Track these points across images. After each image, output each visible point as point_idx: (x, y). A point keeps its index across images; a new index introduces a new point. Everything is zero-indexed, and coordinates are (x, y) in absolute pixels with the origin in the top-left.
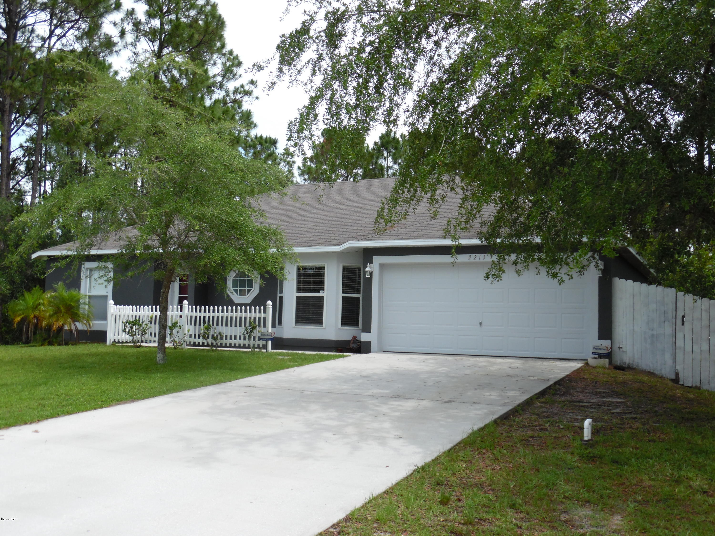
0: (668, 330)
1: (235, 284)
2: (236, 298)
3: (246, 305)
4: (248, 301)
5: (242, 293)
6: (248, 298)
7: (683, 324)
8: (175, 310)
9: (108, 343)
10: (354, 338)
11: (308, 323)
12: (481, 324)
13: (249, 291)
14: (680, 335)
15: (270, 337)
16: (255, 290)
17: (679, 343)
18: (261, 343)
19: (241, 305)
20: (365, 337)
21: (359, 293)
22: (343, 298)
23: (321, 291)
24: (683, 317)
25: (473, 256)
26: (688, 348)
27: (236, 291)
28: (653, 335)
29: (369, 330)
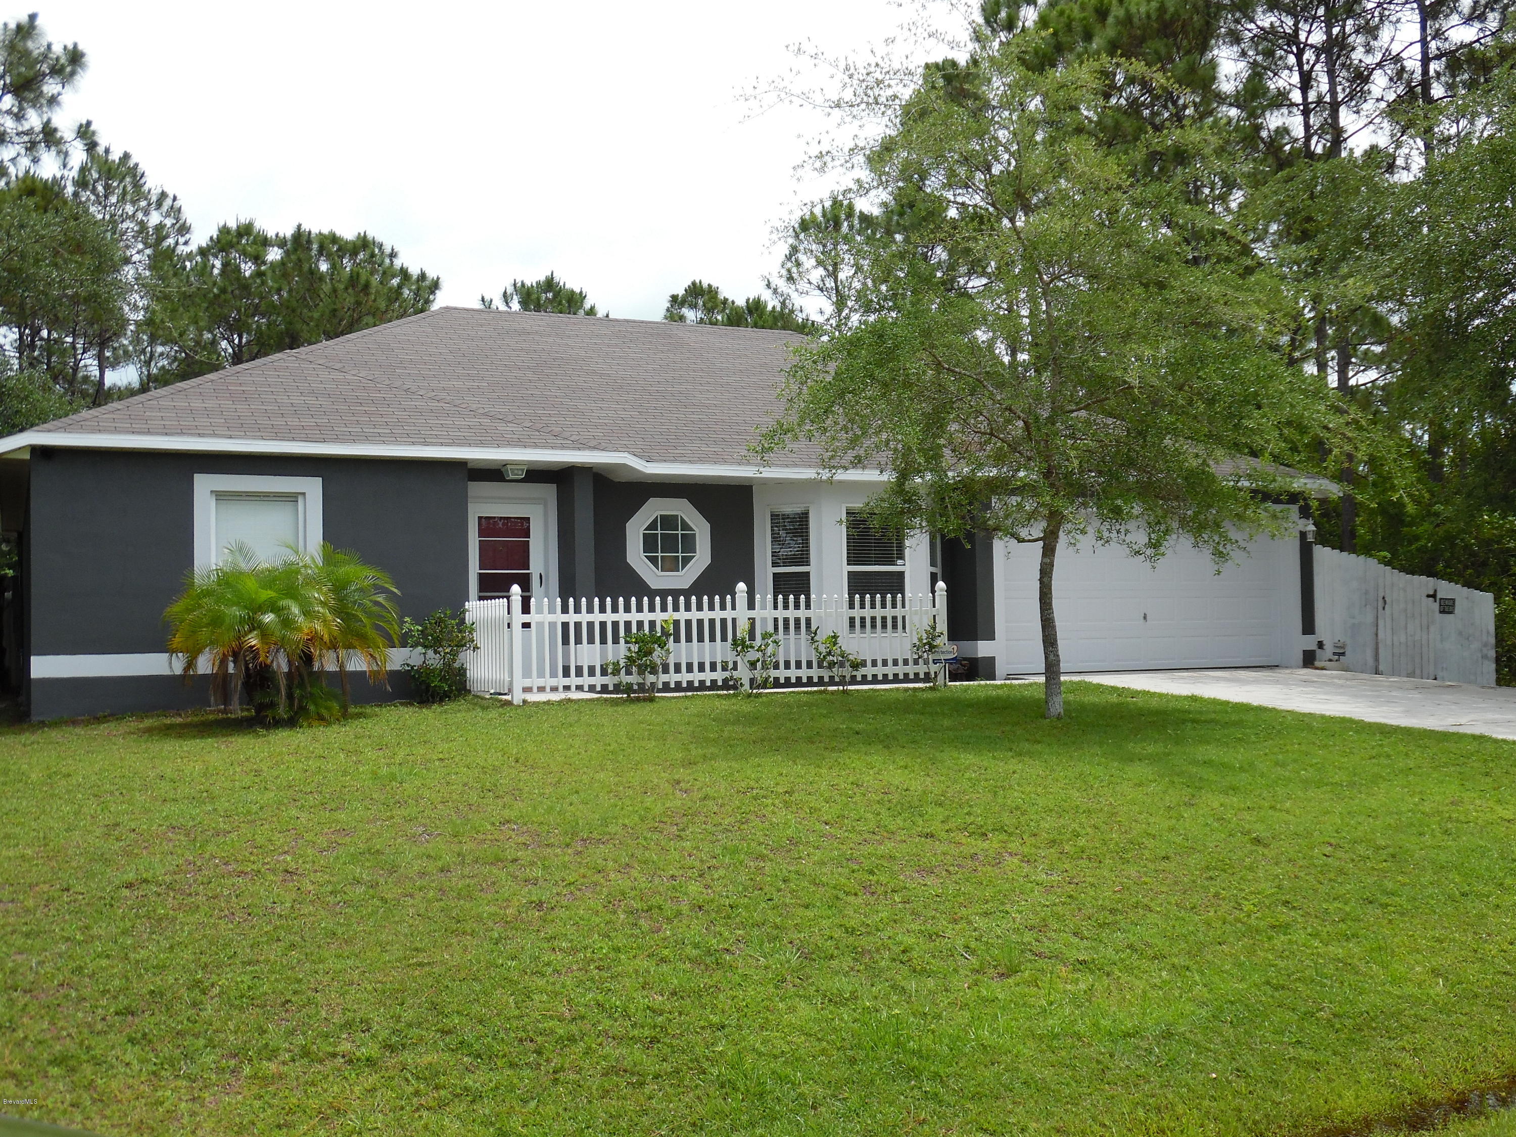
0: (1371, 615)
1: (649, 543)
3: (676, 593)
4: (687, 583)
6: (685, 578)
7: (1384, 608)
12: (1145, 616)
14: (1381, 622)
15: (952, 656)
16: (702, 558)
17: (1381, 635)
19: (664, 594)
20: (983, 649)
22: (931, 575)
23: (899, 562)
24: (1384, 598)
26: (1389, 642)
27: (654, 561)
28: (1354, 625)
29: (991, 636)
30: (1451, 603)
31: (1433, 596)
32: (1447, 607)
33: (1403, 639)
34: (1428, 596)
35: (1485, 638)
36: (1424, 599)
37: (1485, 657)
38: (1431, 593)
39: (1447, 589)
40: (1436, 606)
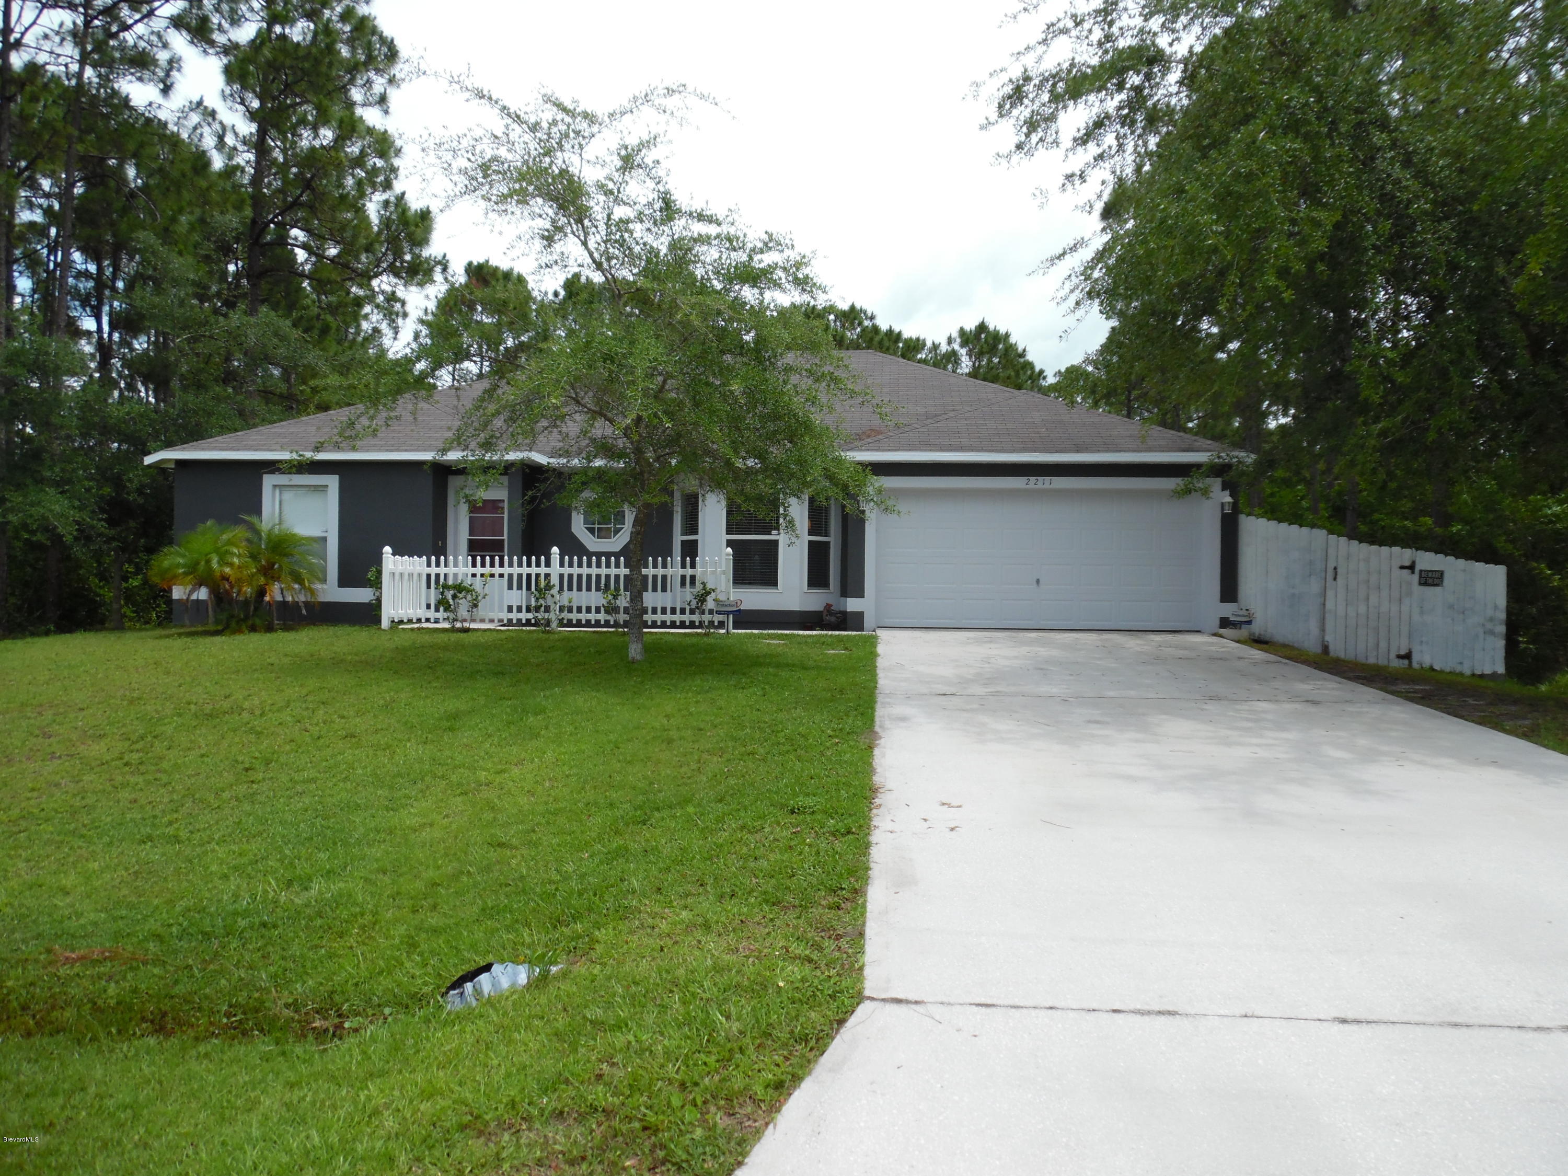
0: (1315, 586)
1: (589, 518)
2: (592, 543)
3: (608, 555)
4: (617, 548)
5: (602, 533)
6: (615, 543)
7: (1335, 579)
8: (461, 564)
9: (385, 624)
10: (828, 606)
11: (750, 584)
12: (1038, 581)
13: (617, 531)
14: (1330, 594)
15: (735, 609)
16: (629, 529)
17: (1330, 605)
18: (717, 618)
19: (599, 555)
20: (852, 605)
21: (826, 534)
22: (811, 543)
23: (774, 532)
24: (1335, 568)
25: (1033, 479)
26: (1341, 611)
27: (591, 531)
28: (1293, 595)
29: (860, 594)
30: (1438, 575)
31: (1411, 568)
32: (1431, 579)
33: (1362, 609)
34: (1402, 567)
35: (1490, 612)
36: (1397, 572)
37: (1491, 633)
38: (1407, 564)
39: (1428, 560)
40: (1416, 578)
